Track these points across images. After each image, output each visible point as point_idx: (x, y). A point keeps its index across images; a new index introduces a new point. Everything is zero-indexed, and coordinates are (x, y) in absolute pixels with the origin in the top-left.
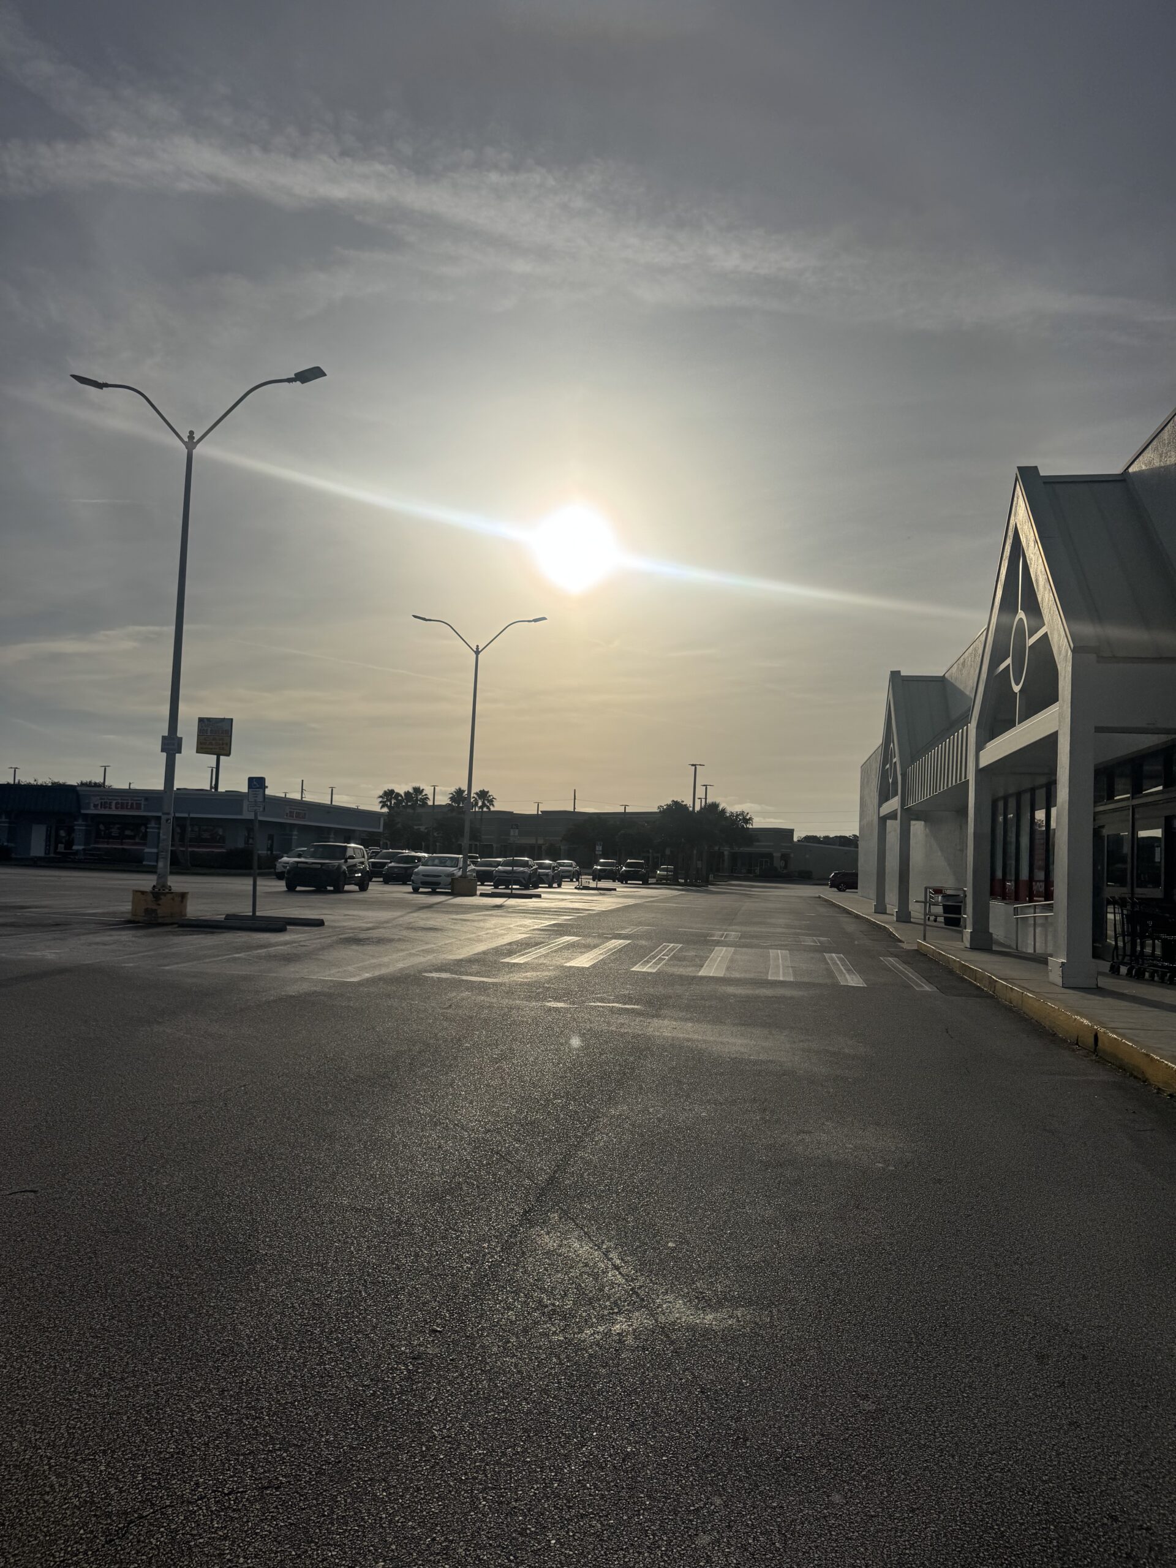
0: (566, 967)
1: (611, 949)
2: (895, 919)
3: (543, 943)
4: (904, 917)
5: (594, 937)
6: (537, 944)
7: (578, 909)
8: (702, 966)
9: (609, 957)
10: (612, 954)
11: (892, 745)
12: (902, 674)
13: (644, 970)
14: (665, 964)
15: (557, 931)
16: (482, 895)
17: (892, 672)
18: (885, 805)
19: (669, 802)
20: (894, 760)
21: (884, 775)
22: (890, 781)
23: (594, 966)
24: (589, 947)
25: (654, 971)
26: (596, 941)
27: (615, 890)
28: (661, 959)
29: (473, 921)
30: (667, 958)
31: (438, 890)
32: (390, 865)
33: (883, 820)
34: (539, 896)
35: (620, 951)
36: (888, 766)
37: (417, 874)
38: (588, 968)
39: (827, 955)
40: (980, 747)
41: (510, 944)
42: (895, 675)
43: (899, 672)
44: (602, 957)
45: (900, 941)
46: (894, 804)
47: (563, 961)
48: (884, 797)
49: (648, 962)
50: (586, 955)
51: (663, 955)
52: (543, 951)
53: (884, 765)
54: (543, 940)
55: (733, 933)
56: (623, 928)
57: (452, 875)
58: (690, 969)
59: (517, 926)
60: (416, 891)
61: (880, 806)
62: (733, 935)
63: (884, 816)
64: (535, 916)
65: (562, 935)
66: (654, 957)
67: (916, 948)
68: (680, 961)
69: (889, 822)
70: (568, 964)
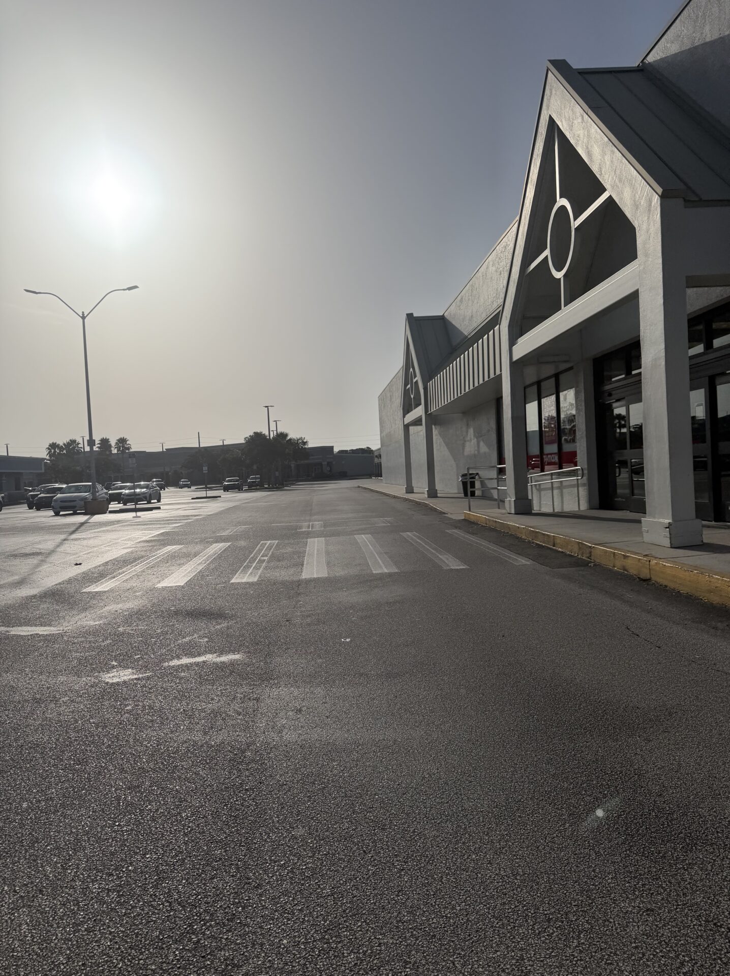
0: (157, 589)
1: (210, 556)
2: (426, 496)
3: (142, 557)
4: (433, 493)
5: (197, 543)
6: (135, 560)
7: (188, 516)
8: (303, 565)
9: (207, 568)
10: (212, 562)
11: (411, 370)
12: (415, 315)
13: (244, 580)
14: (266, 568)
15: (163, 540)
16: (111, 512)
17: (407, 314)
18: (407, 416)
19: (252, 434)
20: (414, 381)
21: (406, 393)
22: (412, 396)
23: (189, 583)
24: (189, 556)
25: (255, 579)
26: (198, 547)
27: (220, 497)
28: (261, 561)
29: (84, 539)
30: (266, 558)
31: (78, 512)
32: (40, 496)
33: (406, 427)
34: (159, 508)
35: (220, 556)
36: (409, 386)
37: (56, 501)
38: (183, 587)
39: (404, 534)
40: (512, 342)
41: (107, 563)
42: (410, 316)
43: (412, 314)
44: (200, 568)
45: (444, 513)
46: (419, 412)
47: (157, 580)
48: (407, 409)
49: (248, 567)
50: (184, 568)
51: (262, 556)
52: (138, 568)
53: (406, 385)
54: (143, 553)
55: (317, 523)
56: (224, 529)
57: (84, 499)
58: (292, 571)
59: (125, 540)
60: (57, 514)
61: (404, 417)
62: (318, 525)
63: (406, 424)
64: (145, 527)
65: (165, 545)
66: (253, 560)
67: (463, 518)
68: (279, 561)
69: (411, 428)
70: (160, 586)
